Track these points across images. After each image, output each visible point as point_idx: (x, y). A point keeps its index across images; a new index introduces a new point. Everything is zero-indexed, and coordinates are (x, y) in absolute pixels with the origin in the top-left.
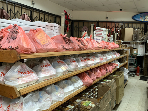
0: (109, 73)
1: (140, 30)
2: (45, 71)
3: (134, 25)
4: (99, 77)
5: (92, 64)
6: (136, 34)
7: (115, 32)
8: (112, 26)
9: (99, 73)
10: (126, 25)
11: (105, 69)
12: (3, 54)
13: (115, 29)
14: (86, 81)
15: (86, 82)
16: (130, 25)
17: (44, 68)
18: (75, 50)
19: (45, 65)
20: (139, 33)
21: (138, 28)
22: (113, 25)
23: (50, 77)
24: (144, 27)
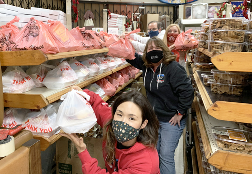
0: (132, 80)
1: (167, 16)
2: (67, 76)
3: (160, 9)
4: (121, 84)
5: (114, 67)
6: (163, 23)
7: (133, 20)
8: (129, 10)
9: (122, 80)
10: (148, 9)
11: (127, 74)
12: (21, 55)
13: (133, 16)
14: (108, 89)
15: (108, 91)
16: (154, 9)
17: (66, 73)
18: (95, 49)
19: (65, 68)
20: (167, 21)
21: (166, 14)
22: (129, 8)
23: (72, 83)
24: (173, 13)
